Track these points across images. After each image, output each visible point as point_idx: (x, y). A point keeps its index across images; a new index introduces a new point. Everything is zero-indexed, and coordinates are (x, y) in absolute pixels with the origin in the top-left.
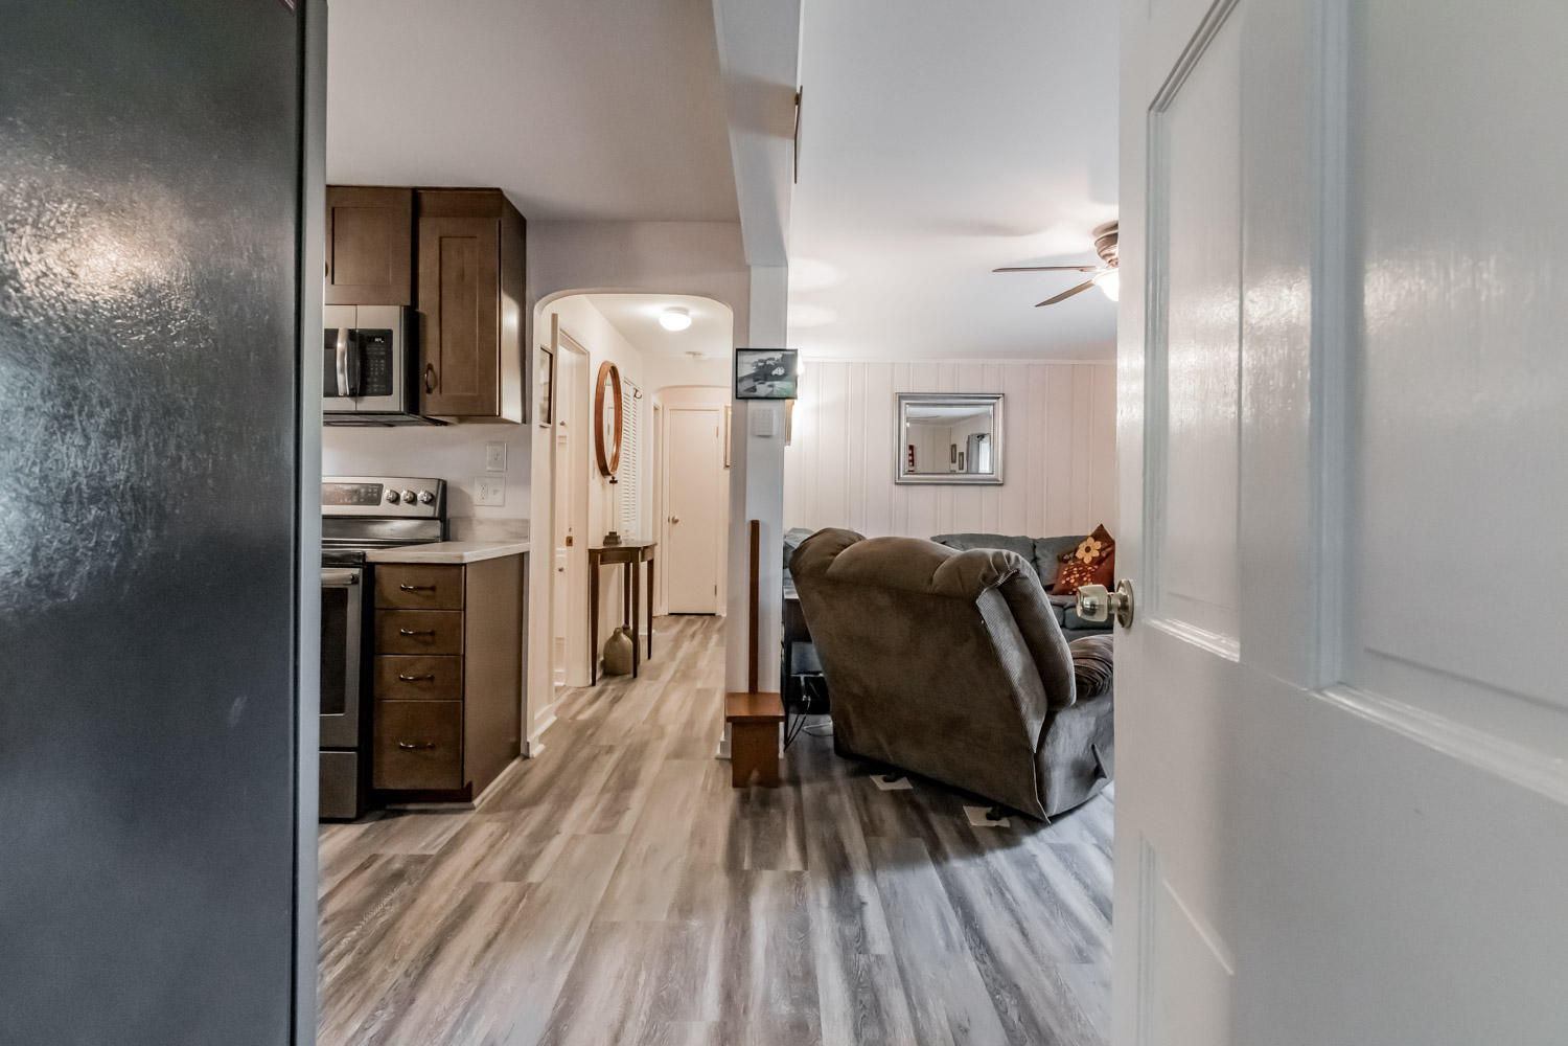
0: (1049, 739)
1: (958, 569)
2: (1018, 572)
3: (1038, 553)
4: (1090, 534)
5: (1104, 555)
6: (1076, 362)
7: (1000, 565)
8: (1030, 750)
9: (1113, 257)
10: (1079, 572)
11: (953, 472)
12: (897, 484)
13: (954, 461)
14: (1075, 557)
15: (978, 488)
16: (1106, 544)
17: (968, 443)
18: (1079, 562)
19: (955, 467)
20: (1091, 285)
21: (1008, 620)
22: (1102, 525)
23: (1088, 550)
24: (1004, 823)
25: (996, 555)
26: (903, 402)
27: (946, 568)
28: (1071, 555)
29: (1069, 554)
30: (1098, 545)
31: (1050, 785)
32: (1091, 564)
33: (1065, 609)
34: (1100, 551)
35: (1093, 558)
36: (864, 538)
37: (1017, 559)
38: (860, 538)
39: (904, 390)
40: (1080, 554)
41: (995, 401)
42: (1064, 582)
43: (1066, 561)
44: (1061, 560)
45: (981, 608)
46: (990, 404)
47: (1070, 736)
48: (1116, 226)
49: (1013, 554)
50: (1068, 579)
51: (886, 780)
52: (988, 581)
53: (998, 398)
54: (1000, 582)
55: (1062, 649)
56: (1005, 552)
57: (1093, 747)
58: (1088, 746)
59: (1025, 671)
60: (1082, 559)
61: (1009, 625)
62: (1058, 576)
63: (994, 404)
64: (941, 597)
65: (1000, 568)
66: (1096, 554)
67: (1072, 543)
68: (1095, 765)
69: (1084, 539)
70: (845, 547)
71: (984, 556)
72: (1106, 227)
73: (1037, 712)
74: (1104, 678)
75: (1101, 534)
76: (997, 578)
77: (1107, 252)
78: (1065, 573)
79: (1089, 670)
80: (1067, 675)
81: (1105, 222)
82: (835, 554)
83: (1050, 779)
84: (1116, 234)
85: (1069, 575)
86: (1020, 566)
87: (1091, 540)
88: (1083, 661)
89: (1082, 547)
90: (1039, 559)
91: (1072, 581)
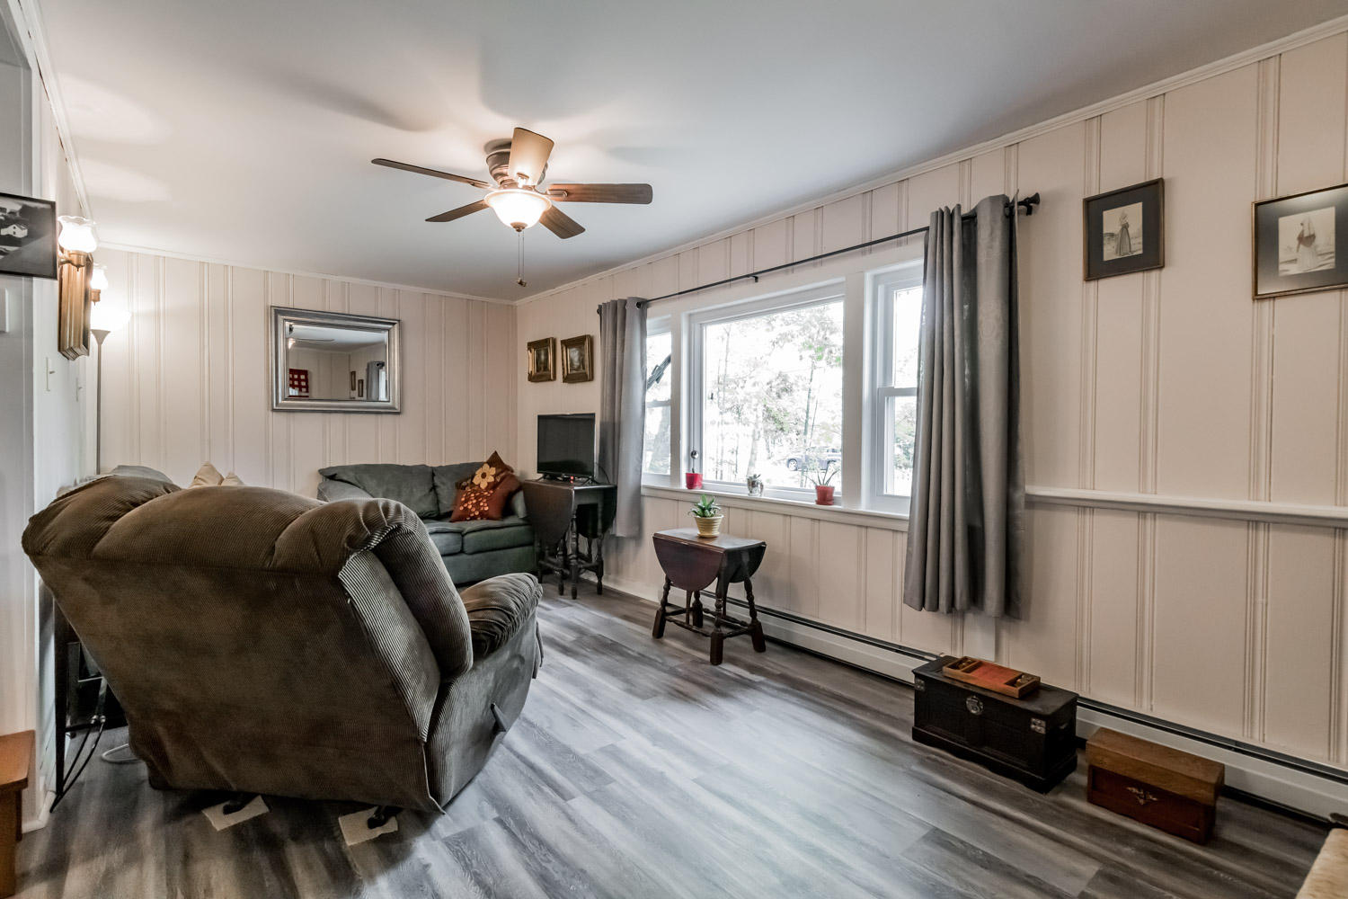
0: (442, 719)
1: (312, 531)
2: (400, 526)
3: (437, 481)
4: (485, 461)
5: (498, 480)
6: (471, 297)
7: (373, 520)
8: (418, 741)
9: (506, 178)
10: (476, 498)
11: (352, 399)
12: (273, 410)
13: (353, 389)
14: (472, 483)
15: (373, 416)
16: (500, 470)
17: (368, 370)
18: (476, 488)
19: (354, 394)
20: (486, 206)
21: (386, 589)
22: (496, 452)
23: (484, 476)
24: (391, 826)
25: (370, 507)
26: (281, 318)
27: (293, 533)
28: (469, 482)
29: (466, 480)
30: (493, 471)
31: (444, 772)
32: (487, 489)
33: (463, 536)
34: (495, 476)
35: (489, 483)
36: (175, 488)
37: (398, 509)
38: (169, 488)
39: (282, 303)
40: (477, 480)
41: (390, 326)
42: (462, 508)
43: (464, 488)
44: (459, 487)
45: (346, 582)
46: (384, 329)
47: (467, 703)
48: (509, 145)
49: (393, 503)
50: (466, 505)
51: (227, 811)
52: (356, 544)
53: (394, 324)
54: (374, 544)
55: (456, 611)
56: (381, 501)
57: (492, 707)
58: (486, 706)
59: (411, 648)
60: (479, 485)
61: (388, 597)
62: (456, 502)
63: (389, 330)
64: (286, 573)
65: (373, 524)
66: (491, 479)
67: (471, 469)
68: (494, 721)
69: (480, 465)
70: (136, 505)
71: (351, 508)
72: (497, 144)
73: (428, 693)
74: (502, 629)
75: (495, 461)
76: (369, 539)
77: (498, 171)
78: (463, 499)
79: (488, 625)
80: (464, 640)
81: (497, 138)
82: (114, 518)
83: (445, 764)
84: (509, 153)
85: (466, 501)
86: (401, 519)
87: (486, 466)
88: (480, 614)
89: (479, 473)
90: (437, 486)
91: (470, 507)
